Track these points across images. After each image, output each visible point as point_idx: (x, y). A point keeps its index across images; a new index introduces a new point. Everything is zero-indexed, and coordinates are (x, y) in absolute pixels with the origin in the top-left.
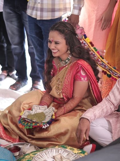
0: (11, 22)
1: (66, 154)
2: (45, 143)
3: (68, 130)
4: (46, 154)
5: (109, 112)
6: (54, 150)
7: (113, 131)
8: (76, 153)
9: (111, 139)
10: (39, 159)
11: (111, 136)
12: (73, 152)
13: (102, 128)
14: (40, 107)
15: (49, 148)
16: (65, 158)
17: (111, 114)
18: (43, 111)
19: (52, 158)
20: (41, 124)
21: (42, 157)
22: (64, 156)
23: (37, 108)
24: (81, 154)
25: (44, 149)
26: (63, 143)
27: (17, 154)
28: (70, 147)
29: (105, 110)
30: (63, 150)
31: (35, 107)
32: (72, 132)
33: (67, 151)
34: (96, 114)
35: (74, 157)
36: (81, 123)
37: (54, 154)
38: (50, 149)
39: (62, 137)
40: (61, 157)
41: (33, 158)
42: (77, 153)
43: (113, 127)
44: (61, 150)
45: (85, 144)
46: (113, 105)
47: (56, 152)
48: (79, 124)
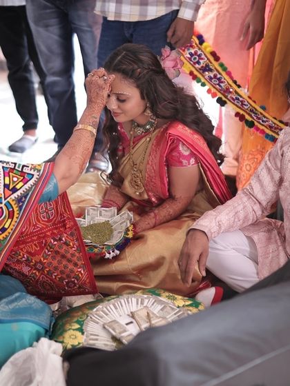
0: (46, 26)
1: (160, 307)
2: (115, 285)
3: (163, 258)
4: (116, 308)
5: (251, 218)
6: (134, 300)
7: (260, 259)
8: (181, 305)
9: (256, 276)
10: (101, 317)
11: (255, 271)
12: (175, 305)
13: (237, 254)
14: (101, 212)
15: (121, 295)
16: (157, 317)
17: (256, 224)
18: (107, 219)
19: (129, 315)
20: (103, 249)
21: (107, 315)
22: (155, 312)
23: (95, 212)
24: (191, 308)
25: (112, 297)
27: (55, 307)
28: (167, 294)
29: (242, 215)
30: (152, 300)
31: (91, 211)
33: (161, 302)
34: (221, 221)
35: (175, 314)
36: (189, 241)
37: (134, 309)
38: (125, 296)
39: (152, 274)
40: (148, 313)
41: (87, 316)
42: (183, 306)
43: (260, 251)
44: (149, 300)
45: (201, 286)
46: (260, 203)
47: (137, 304)
48: (186, 243)
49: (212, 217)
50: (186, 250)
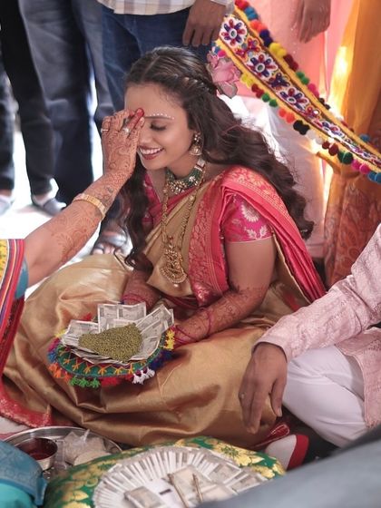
0: (43, 22)
1: (212, 467)
2: (140, 431)
3: (217, 387)
4: (144, 468)
5: (353, 327)
6: (172, 455)
7: (367, 392)
8: (245, 464)
9: (360, 418)
10: (121, 482)
11: (360, 411)
12: (234, 462)
13: (330, 383)
14: (121, 311)
15: (152, 447)
16: (208, 482)
17: (358, 337)
18: (132, 322)
19: (164, 479)
20: (129, 367)
21: (130, 478)
22: (206, 474)
23: (113, 312)
24: (261, 469)
25: (137, 449)
26: (198, 429)
27: (45, 464)
28: (223, 445)
29: (338, 322)
30: (200, 455)
31: (106, 311)
32: (229, 395)
33: (213, 459)
34: (306, 331)
35: (236, 478)
36: (257, 361)
37: (172, 469)
38: (158, 449)
39: (197, 411)
40: (194, 476)
41: (99, 480)
42: (249, 465)
43: (367, 380)
44: (195, 455)
45: (274, 432)
46: (366, 304)
47: (177, 461)
48: (252, 363)
49: (292, 324)
50: (251, 375)
